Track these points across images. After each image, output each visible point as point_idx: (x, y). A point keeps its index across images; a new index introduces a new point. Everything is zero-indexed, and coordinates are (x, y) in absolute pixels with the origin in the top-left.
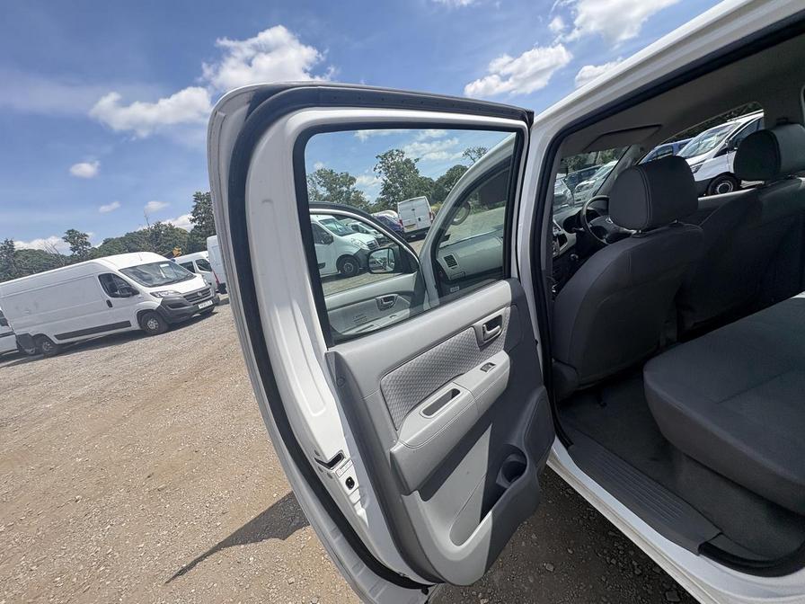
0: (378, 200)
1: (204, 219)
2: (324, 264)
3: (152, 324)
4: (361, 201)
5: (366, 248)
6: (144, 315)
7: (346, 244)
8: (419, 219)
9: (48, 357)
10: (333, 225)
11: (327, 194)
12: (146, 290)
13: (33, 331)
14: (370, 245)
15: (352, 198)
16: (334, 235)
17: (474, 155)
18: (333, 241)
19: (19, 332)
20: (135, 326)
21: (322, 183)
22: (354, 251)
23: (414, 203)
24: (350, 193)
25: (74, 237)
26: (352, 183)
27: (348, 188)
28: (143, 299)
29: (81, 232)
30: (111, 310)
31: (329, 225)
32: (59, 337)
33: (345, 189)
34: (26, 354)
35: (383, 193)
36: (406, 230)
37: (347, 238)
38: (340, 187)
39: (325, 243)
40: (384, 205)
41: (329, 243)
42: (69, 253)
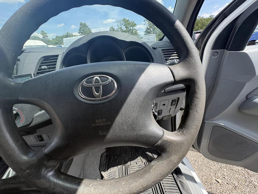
33: (131, 28)
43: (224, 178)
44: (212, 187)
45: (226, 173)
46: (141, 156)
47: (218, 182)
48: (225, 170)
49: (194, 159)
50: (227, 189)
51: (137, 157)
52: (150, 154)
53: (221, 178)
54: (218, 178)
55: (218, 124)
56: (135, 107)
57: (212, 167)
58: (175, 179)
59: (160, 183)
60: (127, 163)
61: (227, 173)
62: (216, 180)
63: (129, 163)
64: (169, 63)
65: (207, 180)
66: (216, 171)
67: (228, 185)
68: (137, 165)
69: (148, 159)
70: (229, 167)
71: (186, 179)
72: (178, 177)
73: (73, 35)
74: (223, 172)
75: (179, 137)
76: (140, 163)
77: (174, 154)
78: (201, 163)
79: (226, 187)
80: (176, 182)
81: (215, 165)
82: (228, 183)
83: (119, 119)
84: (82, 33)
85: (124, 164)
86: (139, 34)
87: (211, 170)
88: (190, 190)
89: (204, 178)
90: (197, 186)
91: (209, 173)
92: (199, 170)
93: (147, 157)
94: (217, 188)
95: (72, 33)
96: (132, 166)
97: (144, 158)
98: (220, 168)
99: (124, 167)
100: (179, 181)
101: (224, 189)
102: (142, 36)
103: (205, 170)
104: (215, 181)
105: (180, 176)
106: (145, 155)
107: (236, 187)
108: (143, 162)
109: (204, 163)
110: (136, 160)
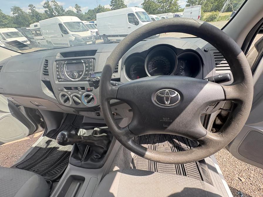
12: (70, 33)
19: (47, 39)
28: (70, 36)
32: (54, 44)
39: (135, 25)
41: (137, 25)
43: (249, 178)
44: (232, 182)
45: (252, 175)
46: (168, 141)
47: (241, 180)
48: (252, 172)
49: (220, 154)
50: (249, 188)
51: (165, 141)
52: (177, 141)
53: (245, 178)
54: (242, 177)
55: (257, 129)
56: (191, 114)
57: (237, 166)
58: (197, 166)
59: (183, 165)
60: (155, 143)
61: (254, 175)
62: (239, 178)
63: (157, 144)
64: (222, 76)
65: (229, 175)
66: (242, 171)
67: (251, 185)
68: (164, 147)
69: (174, 144)
70: (259, 171)
71: (208, 168)
72: (201, 165)
73: (105, 8)
74: (250, 173)
75: (218, 138)
76: (167, 146)
77: (212, 147)
78: (225, 160)
79: (249, 186)
80: (198, 168)
81: (242, 165)
82: (252, 183)
83: (178, 120)
84: (114, 5)
85: (153, 144)
86: (179, 5)
87: (236, 168)
88: (210, 176)
89: (225, 173)
90: (218, 175)
91: (233, 170)
92: (222, 165)
93: (173, 143)
94: (238, 184)
95: (103, 7)
96: (159, 147)
97: (171, 143)
98: (247, 169)
99: (153, 146)
100: (202, 168)
101: (246, 187)
102: (183, 8)
103: (229, 167)
104: (237, 179)
105: (203, 164)
106: (172, 141)
107: (260, 189)
108: (170, 146)
109: (229, 160)
110: (163, 143)
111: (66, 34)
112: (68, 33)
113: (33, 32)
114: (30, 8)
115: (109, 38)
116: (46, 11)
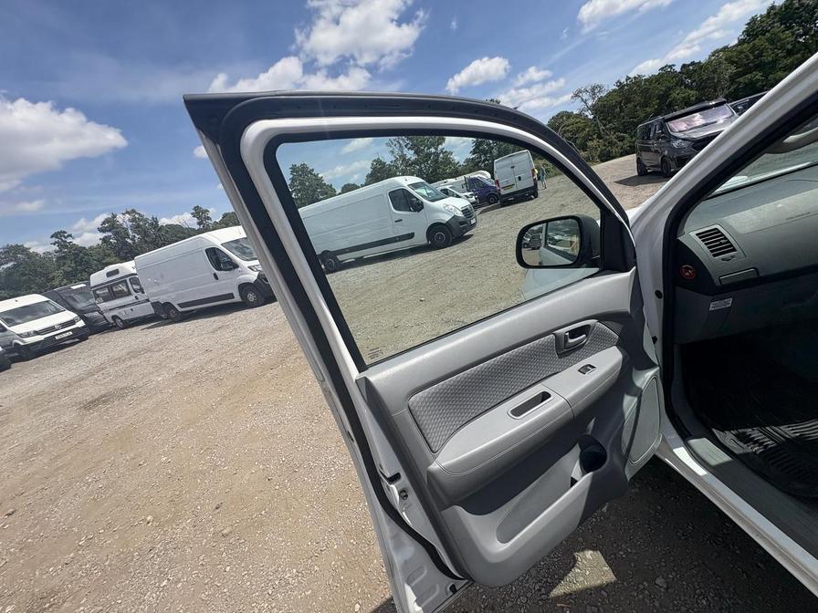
0: (467, 160)
1: (299, 191)
2: (413, 234)
3: (251, 297)
4: (450, 163)
5: (460, 214)
6: (244, 287)
7: (437, 211)
8: (520, 178)
9: (176, 322)
10: (423, 191)
11: (414, 157)
12: (244, 264)
13: (163, 299)
14: (465, 211)
15: (440, 159)
16: (424, 200)
17: (585, 96)
18: (422, 207)
19: (153, 299)
20: (237, 298)
21: (409, 146)
22: (446, 218)
23: (514, 159)
24: (438, 155)
25: (199, 213)
26: (441, 144)
27: (436, 149)
28: (242, 273)
29: (204, 208)
30: (218, 283)
31: (419, 190)
32: (181, 305)
34: (161, 319)
35: (474, 152)
36: (503, 192)
37: (439, 204)
38: (429, 148)
39: (415, 211)
40: (474, 165)
41: (419, 210)
42: (197, 227)
111: (230, 270)
112: (236, 266)
113: (98, 292)
114: (57, 240)
115: (340, 258)
116: (105, 240)
